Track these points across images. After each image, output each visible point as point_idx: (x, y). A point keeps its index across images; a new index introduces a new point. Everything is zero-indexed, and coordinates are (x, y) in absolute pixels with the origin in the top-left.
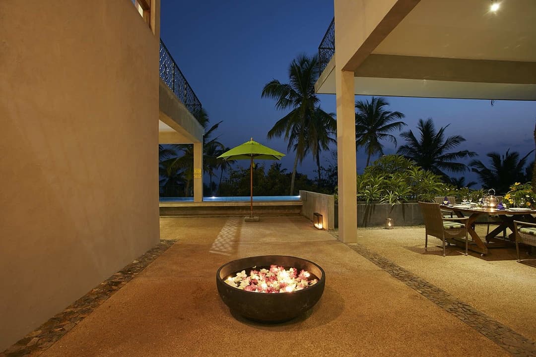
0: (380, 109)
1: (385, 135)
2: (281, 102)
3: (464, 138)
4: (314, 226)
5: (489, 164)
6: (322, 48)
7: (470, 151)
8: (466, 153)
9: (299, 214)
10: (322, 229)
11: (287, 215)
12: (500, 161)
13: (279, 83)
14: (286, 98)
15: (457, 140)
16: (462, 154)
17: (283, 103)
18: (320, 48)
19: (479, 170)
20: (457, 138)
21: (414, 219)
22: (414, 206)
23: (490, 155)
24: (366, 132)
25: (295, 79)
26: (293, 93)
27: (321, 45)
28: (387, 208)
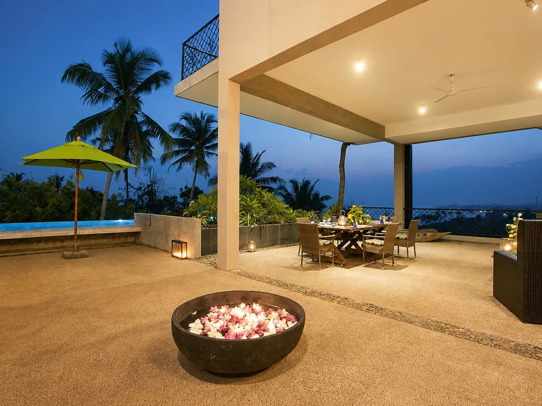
0: (209, 125)
1: (212, 154)
2: (90, 94)
3: (275, 164)
4: (173, 256)
5: (290, 188)
6: (187, 46)
7: (280, 178)
8: (277, 180)
9: (134, 243)
10: (186, 258)
11: (116, 245)
12: (298, 187)
13: (90, 68)
14: (99, 90)
15: (270, 166)
16: (274, 180)
17: (94, 96)
18: (184, 44)
19: (284, 194)
20: (269, 163)
21: (269, 240)
22: (269, 228)
23: (291, 181)
24: (193, 148)
25: (113, 68)
26: (109, 87)
27: (188, 40)
28: (247, 231)
